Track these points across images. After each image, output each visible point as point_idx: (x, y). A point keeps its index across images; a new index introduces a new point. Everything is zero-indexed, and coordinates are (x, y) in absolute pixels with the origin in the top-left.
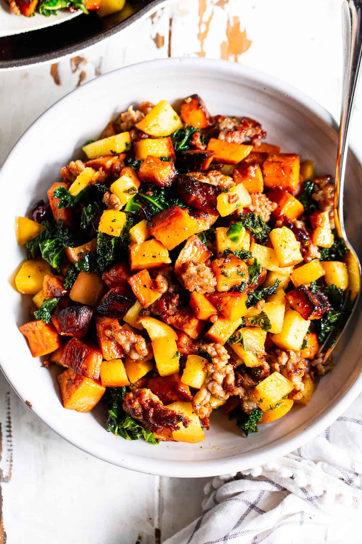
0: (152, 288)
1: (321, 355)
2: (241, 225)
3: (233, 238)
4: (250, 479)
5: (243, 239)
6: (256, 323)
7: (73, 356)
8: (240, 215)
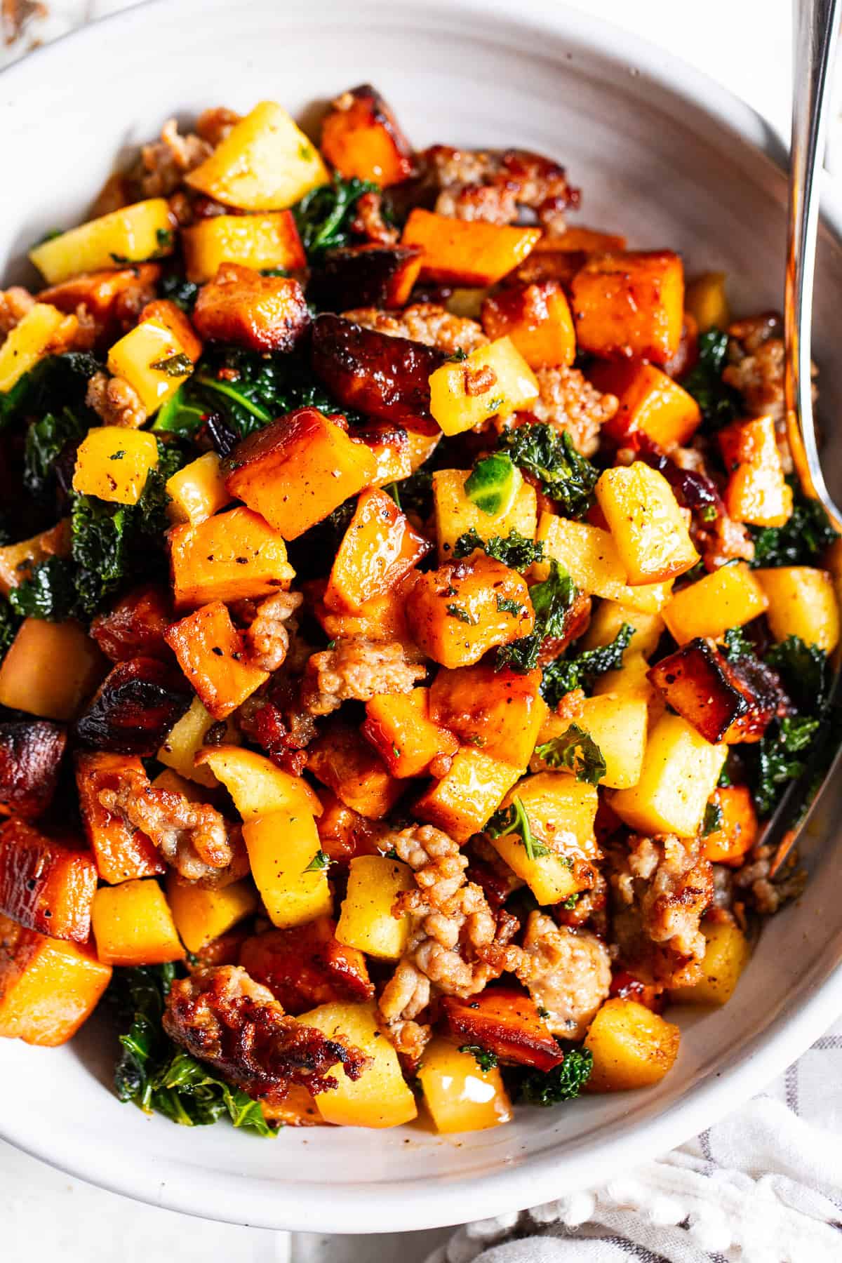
0: (239, 655)
1: (765, 851)
2: (508, 459)
3: (482, 499)
4: (559, 1235)
5: (515, 503)
6: (561, 758)
7: (7, 874)
8: (503, 430)
